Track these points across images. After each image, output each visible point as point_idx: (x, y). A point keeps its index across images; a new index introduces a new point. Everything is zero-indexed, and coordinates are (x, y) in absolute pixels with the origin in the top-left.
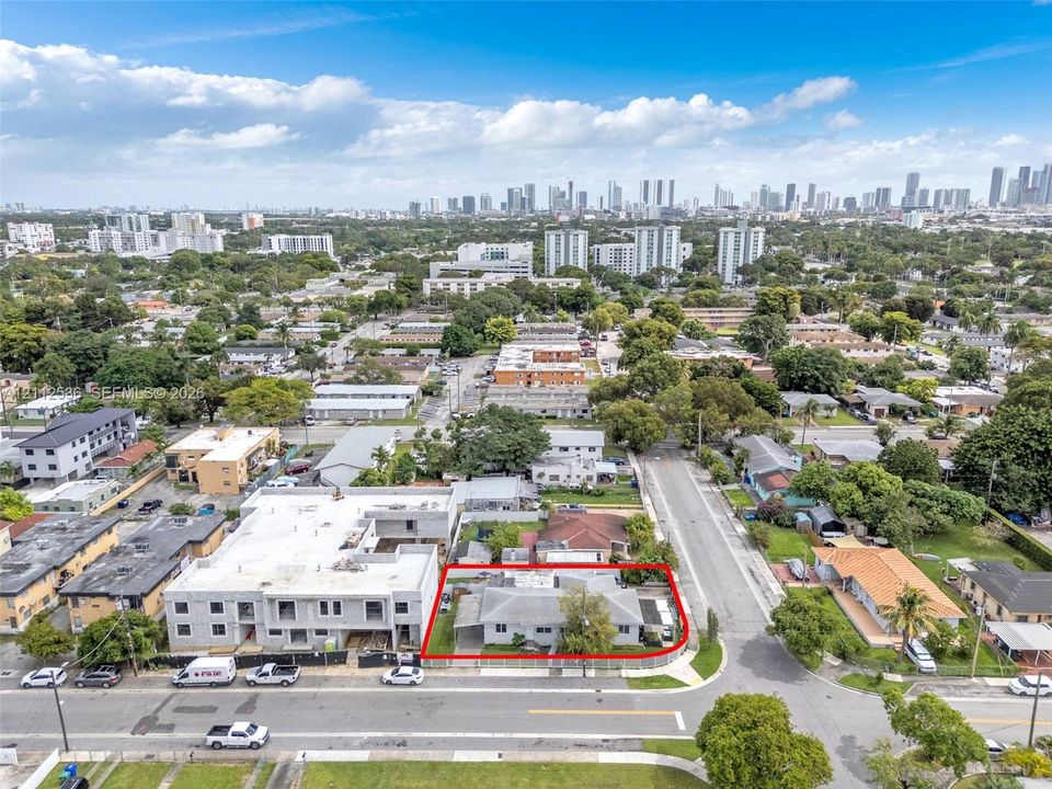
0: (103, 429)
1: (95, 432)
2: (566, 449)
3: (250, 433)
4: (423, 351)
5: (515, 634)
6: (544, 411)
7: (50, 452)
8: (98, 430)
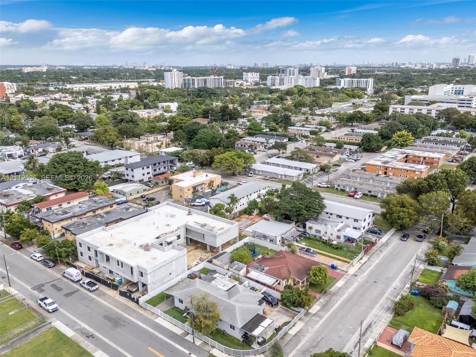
0: (162, 163)
1: (157, 164)
2: (340, 217)
3: (207, 176)
4: (345, 146)
5: (186, 307)
6: (370, 192)
7: (132, 170)
8: (159, 164)
